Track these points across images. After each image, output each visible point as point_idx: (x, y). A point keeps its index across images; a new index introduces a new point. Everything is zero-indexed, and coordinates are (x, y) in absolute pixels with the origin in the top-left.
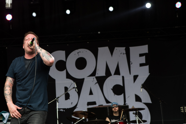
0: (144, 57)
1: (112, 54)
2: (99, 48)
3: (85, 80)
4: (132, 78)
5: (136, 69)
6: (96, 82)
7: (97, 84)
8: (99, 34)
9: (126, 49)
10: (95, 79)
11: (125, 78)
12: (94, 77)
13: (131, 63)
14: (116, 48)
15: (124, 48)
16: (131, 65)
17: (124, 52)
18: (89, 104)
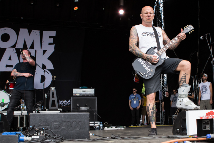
0: (53, 38)
1: (30, 34)
2: (21, 29)
3: (7, 49)
4: (43, 52)
5: (45, 46)
6: (15, 52)
7: (16, 54)
8: (22, 19)
9: (40, 32)
10: (15, 50)
11: (37, 52)
12: (14, 48)
13: (43, 42)
14: (33, 30)
15: (39, 31)
16: (43, 43)
17: (39, 34)
18: (7, 66)
